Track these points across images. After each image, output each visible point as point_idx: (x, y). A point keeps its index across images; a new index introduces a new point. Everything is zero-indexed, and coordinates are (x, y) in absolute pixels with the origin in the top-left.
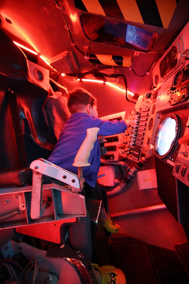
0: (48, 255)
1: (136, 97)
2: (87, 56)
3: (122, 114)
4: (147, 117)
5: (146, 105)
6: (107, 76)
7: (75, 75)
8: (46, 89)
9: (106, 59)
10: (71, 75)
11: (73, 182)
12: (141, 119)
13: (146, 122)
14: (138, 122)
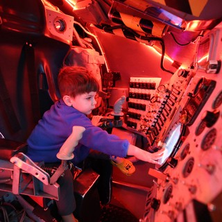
0: (34, 212)
1: (177, 65)
2: (111, 13)
3: (157, 80)
4: (174, 101)
5: (179, 84)
6: (138, 36)
7: (101, 28)
8: (69, 41)
9: (131, 22)
10: (97, 26)
11: (43, 179)
12: (168, 101)
13: (172, 107)
14: (165, 102)
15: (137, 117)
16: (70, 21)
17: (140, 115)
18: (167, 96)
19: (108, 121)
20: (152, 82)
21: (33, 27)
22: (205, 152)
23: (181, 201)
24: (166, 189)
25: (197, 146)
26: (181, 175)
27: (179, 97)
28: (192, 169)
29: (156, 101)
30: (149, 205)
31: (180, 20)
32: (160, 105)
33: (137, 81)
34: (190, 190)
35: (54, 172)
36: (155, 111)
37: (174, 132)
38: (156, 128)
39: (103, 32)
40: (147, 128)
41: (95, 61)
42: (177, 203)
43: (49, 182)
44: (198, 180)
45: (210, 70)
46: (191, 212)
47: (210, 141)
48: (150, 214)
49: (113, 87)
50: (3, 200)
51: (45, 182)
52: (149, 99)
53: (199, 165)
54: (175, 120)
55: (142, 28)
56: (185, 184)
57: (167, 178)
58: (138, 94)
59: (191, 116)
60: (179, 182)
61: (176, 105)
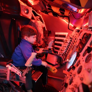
1: (75, 27)
2: (47, 6)
3: (66, 34)
4: (73, 42)
5: (76, 35)
6: (59, 15)
7: (43, 12)
8: (30, 18)
9: (56, 10)
10: (42, 11)
11: (20, 74)
12: (71, 42)
13: (73, 45)
14: (70, 43)
15: (58, 49)
16: (31, 9)
17: (59, 48)
18: (70, 40)
19: (46, 50)
20: (64, 34)
21: (15, 12)
22: (86, 64)
23: (77, 84)
24: (70, 79)
25: (83, 61)
26: (77, 73)
27: (76, 41)
28: (81, 70)
29: (66, 42)
30: (63, 86)
31: (76, 9)
32: (68, 44)
33: (58, 34)
34: (80, 79)
35: (24, 71)
36: (66, 47)
37: (73, 55)
38: (66, 54)
39: (44, 14)
40: (62, 54)
41: (41, 26)
42: (75, 85)
43: (22, 75)
44: (84, 75)
45: (89, 29)
46: (81, 88)
47: (89, 59)
48: (64, 89)
49: (48, 36)
50: (3, 83)
51: (20, 75)
52: (63, 42)
53: (84, 69)
54: (74, 50)
55: (60, 12)
56: (78, 77)
57: (71, 74)
58: (59, 39)
59: (81, 48)
60: (76, 76)
61: (75, 44)
